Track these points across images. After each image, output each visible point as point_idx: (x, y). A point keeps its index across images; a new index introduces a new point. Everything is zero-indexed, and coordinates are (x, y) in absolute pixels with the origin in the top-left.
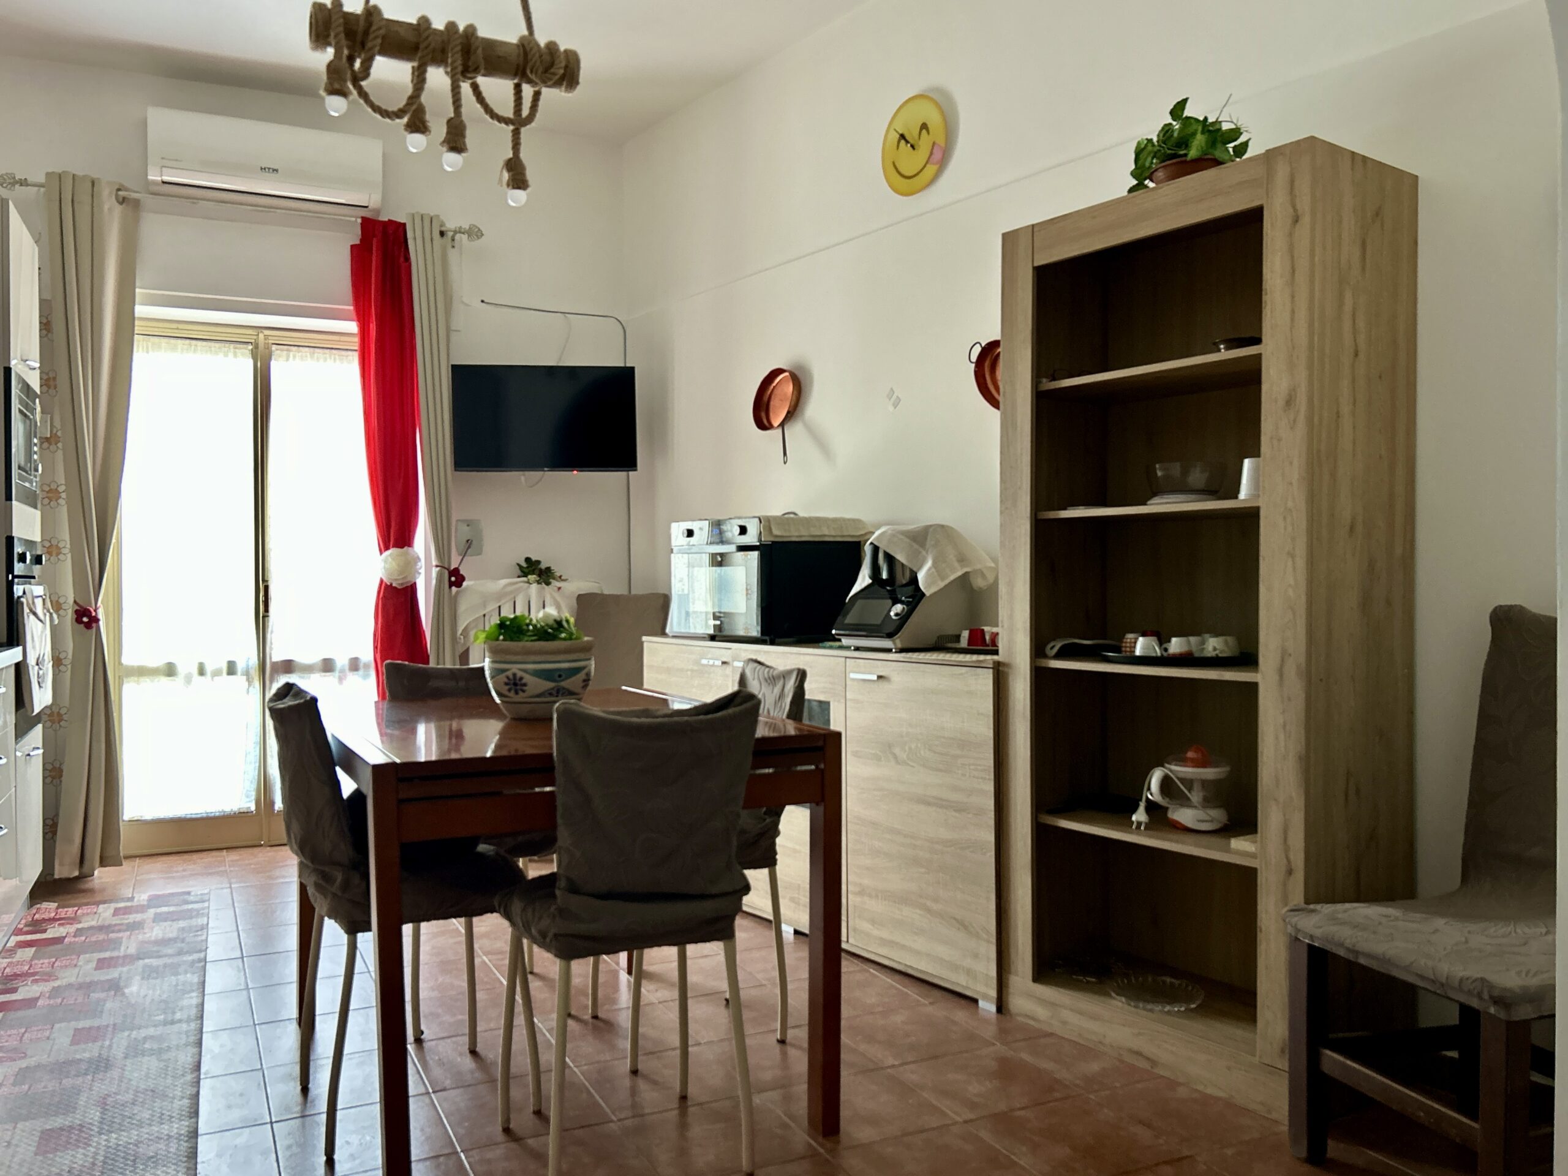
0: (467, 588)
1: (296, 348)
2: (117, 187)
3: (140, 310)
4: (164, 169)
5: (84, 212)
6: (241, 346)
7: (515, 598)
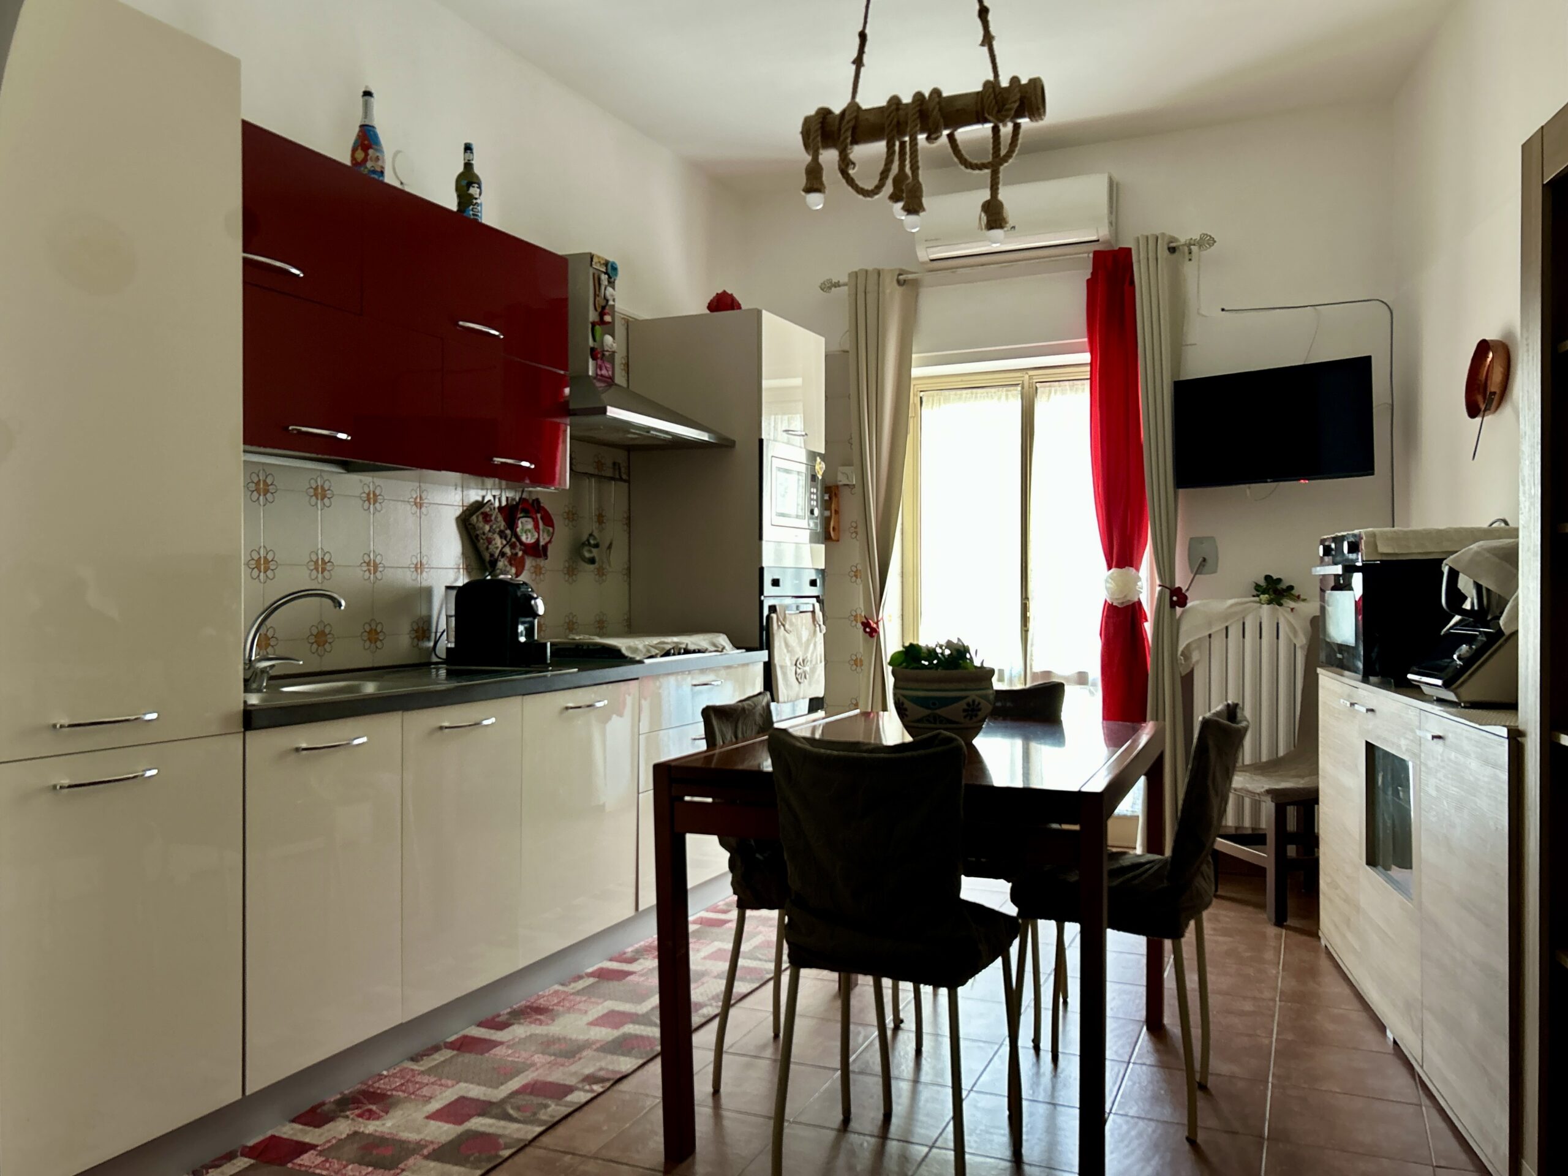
0: (1190, 608)
1: (1057, 383)
2: (897, 273)
3: (916, 372)
4: (928, 250)
5: (872, 299)
6: (1012, 388)
7: (1244, 618)
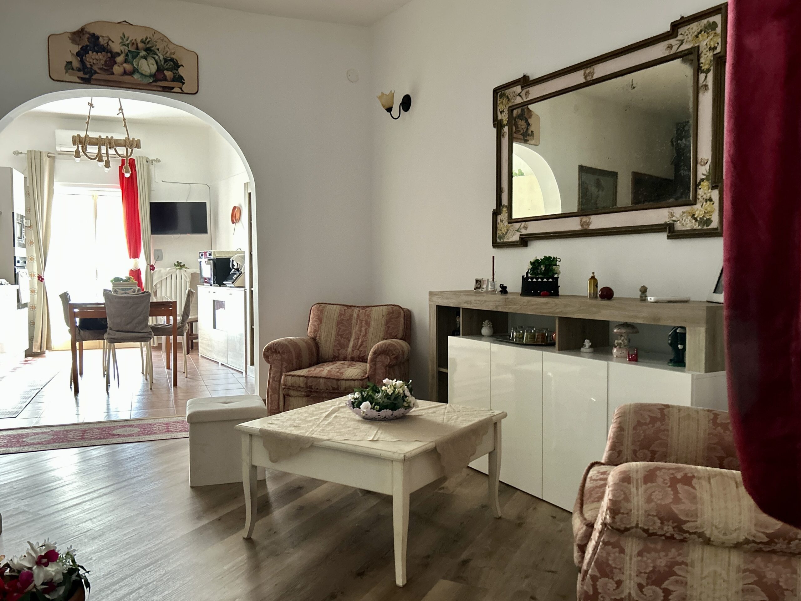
0: (156, 271)
2: (48, 153)
4: (60, 147)
5: (38, 161)
7: (172, 274)
